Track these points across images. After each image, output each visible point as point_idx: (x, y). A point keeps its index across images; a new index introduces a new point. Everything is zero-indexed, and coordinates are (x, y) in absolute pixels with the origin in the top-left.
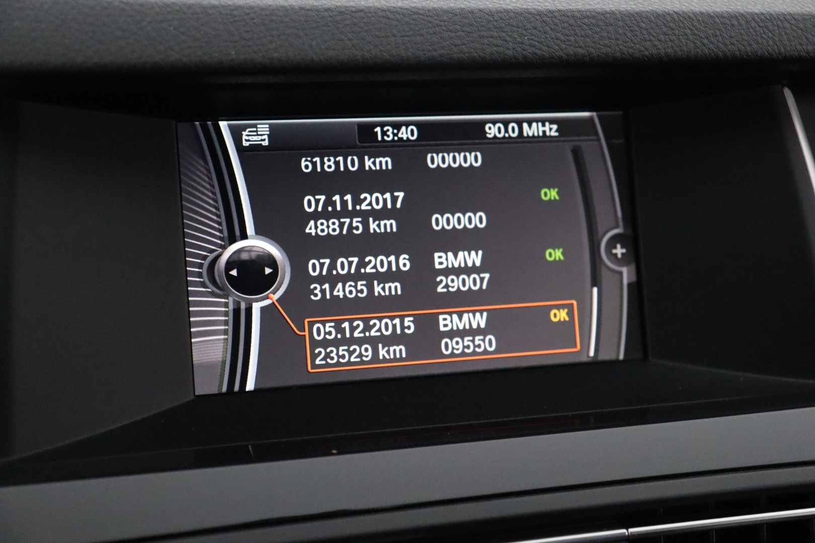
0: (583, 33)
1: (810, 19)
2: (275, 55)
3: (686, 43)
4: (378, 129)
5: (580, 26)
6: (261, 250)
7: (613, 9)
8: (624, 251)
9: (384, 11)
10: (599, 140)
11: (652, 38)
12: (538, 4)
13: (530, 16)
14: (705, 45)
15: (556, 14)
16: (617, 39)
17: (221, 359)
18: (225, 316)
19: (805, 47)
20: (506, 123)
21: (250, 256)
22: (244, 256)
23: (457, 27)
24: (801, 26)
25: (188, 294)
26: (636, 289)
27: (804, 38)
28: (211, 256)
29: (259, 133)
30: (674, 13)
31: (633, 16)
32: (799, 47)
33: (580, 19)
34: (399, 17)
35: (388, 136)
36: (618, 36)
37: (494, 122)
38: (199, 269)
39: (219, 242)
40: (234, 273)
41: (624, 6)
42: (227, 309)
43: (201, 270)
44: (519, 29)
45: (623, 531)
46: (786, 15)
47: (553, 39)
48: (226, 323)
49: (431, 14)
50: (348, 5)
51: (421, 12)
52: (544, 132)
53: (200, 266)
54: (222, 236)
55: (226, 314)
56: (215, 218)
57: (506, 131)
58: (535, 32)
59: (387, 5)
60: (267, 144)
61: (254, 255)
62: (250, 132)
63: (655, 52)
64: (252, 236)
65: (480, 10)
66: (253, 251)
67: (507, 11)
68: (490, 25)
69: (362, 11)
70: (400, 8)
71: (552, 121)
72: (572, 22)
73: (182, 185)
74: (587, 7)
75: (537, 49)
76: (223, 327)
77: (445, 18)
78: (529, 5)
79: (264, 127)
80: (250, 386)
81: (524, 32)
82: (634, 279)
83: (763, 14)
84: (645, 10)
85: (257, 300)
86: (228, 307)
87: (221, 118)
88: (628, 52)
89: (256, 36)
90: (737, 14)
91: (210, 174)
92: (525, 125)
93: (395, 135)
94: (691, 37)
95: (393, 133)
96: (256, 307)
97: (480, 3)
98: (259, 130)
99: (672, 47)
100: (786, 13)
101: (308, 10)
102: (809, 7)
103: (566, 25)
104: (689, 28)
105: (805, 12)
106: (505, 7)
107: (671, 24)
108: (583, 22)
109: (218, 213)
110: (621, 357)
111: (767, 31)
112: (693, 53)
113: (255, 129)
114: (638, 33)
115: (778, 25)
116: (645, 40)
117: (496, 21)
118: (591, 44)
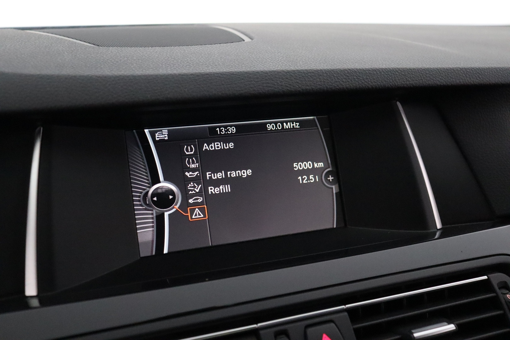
0: (309, 80)
1: (407, 70)
2: (169, 96)
3: (355, 82)
4: (218, 129)
5: (307, 77)
6: (167, 188)
7: (321, 69)
8: (333, 178)
9: (217, 74)
10: (318, 129)
11: (339, 81)
12: (287, 68)
13: (284, 73)
14: (363, 83)
15: (296, 72)
16: (324, 82)
17: (151, 240)
18: (152, 219)
19: (406, 83)
20: (276, 123)
21: (162, 191)
22: (160, 191)
23: (252, 79)
24: (403, 73)
25: (134, 210)
26: (339, 195)
27: (405, 78)
28: (144, 192)
29: (163, 134)
30: (348, 70)
31: (330, 71)
32: (403, 82)
33: (307, 74)
34: (225, 76)
35: (223, 132)
36: (325, 80)
37: (271, 123)
38: (139, 198)
39: (148, 185)
40: (155, 199)
41: (326, 67)
42: (153, 216)
43: (140, 199)
44: (280, 79)
45: (343, 307)
47: (295, 83)
48: (153, 222)
49: (239, 74)
50: (201, 72)
51: (235, 73)
52: (293, 126)
53: (139, 197)
54: (149, 182)
55: (152, 218)
56: (145, 174)
57: (276, 127)
58: (287, 80)
59: (219, 71)
60: (167, 139)
61: (164, 190)
62: (159, 133)
63: (341, 87)
64: (162, 181)
65: (262, 72)
66: (164, 188)
67: (274, 71)
68: (266, 78)
69: (207, 74)
70: (225, 72)
71: (296, 121)
72: (303, 75)
73: (129, 160)
74: (310, 68)
75: (289, 88)
76: (151, 225)
77: (246, 76)
78: (284, 69)
79: (165, 131)
80: (166, 251)
81: (282, 80)
82: (338, 191)
83: (386, 69)
84: (335, 69)
85: (167, 211)
86: (153, 215)
87: (145, 128)
88: (329, 87)
89: (159, 88)
90: (375, 69)
91: (142, 154)
92: (285, 124)
93: (225, 131)
94: (356, 80)
95: (225, 130)
96: (166, 215)
97: (261, 69)
98: (163, 132)
99: (349, 84)
100: (396, 68)
101: (182, 75)
102: (405, 66)
103: (301, 76)
104: (356, 76)
105: (404, 68)
106: (272, 69)
107: (348, 75)
108: (309, 74)
109: (146, 172)
110: (335, 226)
111: (389, 76)
112: (358, 87)
113: (161, 132)
114: (333, 79)
115: (393, 73)
116: (337, 82)
117: (269, 76)
118: (313, 84)
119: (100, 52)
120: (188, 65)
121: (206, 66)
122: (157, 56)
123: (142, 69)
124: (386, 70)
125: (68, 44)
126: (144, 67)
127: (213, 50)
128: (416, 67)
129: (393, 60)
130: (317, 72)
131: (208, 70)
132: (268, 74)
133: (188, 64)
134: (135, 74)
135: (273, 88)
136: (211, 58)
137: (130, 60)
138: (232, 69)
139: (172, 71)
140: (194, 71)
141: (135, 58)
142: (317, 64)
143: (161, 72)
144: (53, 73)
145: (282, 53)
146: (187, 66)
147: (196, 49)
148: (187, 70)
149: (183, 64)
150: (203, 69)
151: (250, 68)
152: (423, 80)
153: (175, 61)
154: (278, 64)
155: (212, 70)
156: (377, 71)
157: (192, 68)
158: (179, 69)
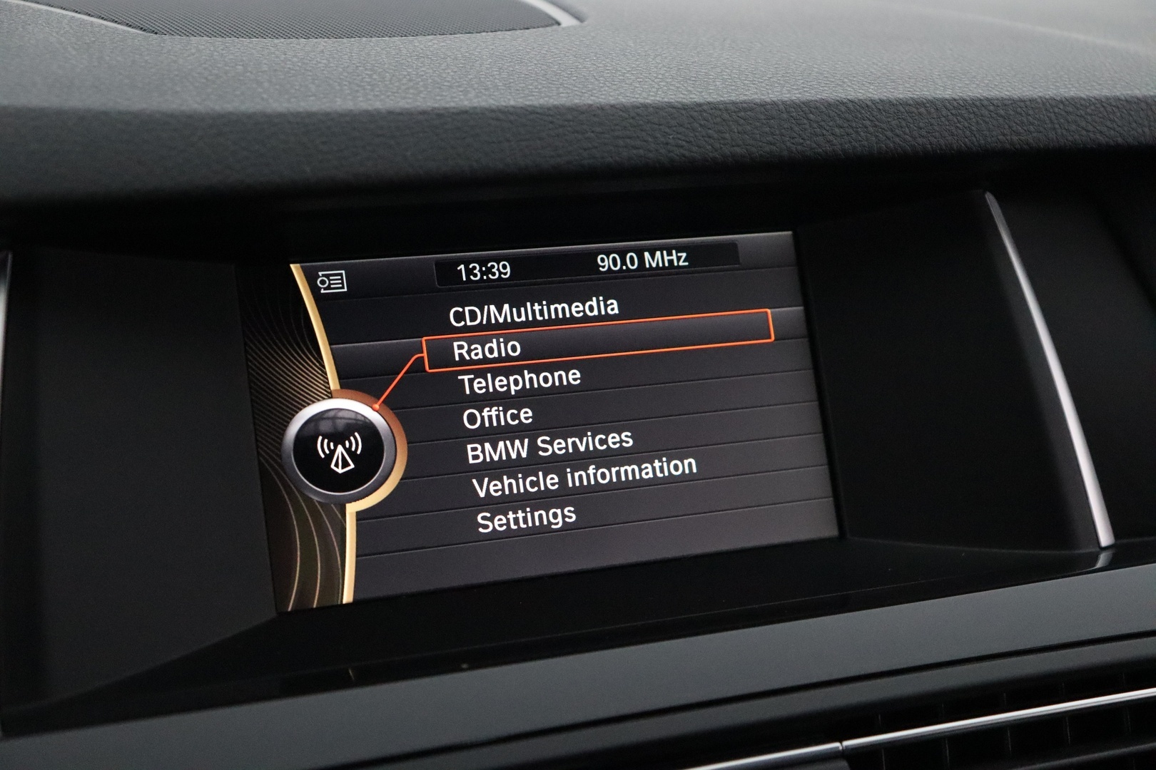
0: (740, 128)
1: (1012, 104)
2: (362, 170)
3: (866, 136)
5: (737, 122)
7: (775, 99)
9: (492, 111)
11: (824, 132)
12: (682, 96)
13: (674, 111)
14: (889, 139)
15: (705, 107)
16: (782, 135)
19: (1009, 137)
23: (585, 127)
24: (1002, 112)
27: (1006, 127)
30: (848, 102)
31: (800, 107)
32: (1001, 137)
33: (735, 112)
34: (512, 118)
36: (784, 131)
41: (787, 96)
44: (661, 127)
45: (836, 745)
46: (981, 100)
47: (703, 137)
49: (551, 113)
50: (448, 106)
51: (539, 111)
58: (681, 130)
59: (496, 103)
63: (829, 148)
65: (612, 106)
67: (645, 106)
68: (625, 124)
69: (466, 112)
70: (513, 107)
72: (726, 116)
74: (743, 98)
75: (685, 150)
77: (570, 117)
78: (672, 99)
83: (955, 100)
84: (813, 99)
87: (292, 260)
88: (796, 150)
89: (336, 148)
90: (925, 101)
94: (871, 129)
97: (611, 98)
99: (850, 142)
100: (982, 98)
101: (398, 114)
102: (1008, 91)
103: (718, 120)
104: (869, 119)
105: (1005, 97)
106: (641, 100)
107: (847, 115)
108: (740, 115)
111: (962, 120)
112: (875, 149)
114: (807, 126)
115: (974, 113)
116: (817, 135)
117: (633, 118)
118: (752, 142)
119: (165, 51)
120: (412, 87)
121: (460, 89)
122: (325, 61)
123: (286, 97)
124: (955, 103)
125: (71, 26)
126: (293, 91)
127: (476, 48)
128: (1040, 94)
129: (975, 77)
130: (762, 109)
131: (467, 100)
132: (629, 112)
133: (411, 84)
134: (269, 111)
135: (641, 152)
136: (471, 69)
137: (251, 73)
138: (530, 98)
139: (370, 102)
140: (429, 104)
141: (265, 68)
142: (764, 87)
143: (338, 103)
144: (46, 105)
145: (666, 58)
146: (408, 88)
147: (430, 44)
148: (410, 101)
149: (397, 84)
150: (452, 97)
151: (581, 96)
152: (1059, 131)
153: (375, 77)
154: (656, 86)
155: (479, 102)
156: (928, 105)
157: (422, 95)
158: (388, 96)
